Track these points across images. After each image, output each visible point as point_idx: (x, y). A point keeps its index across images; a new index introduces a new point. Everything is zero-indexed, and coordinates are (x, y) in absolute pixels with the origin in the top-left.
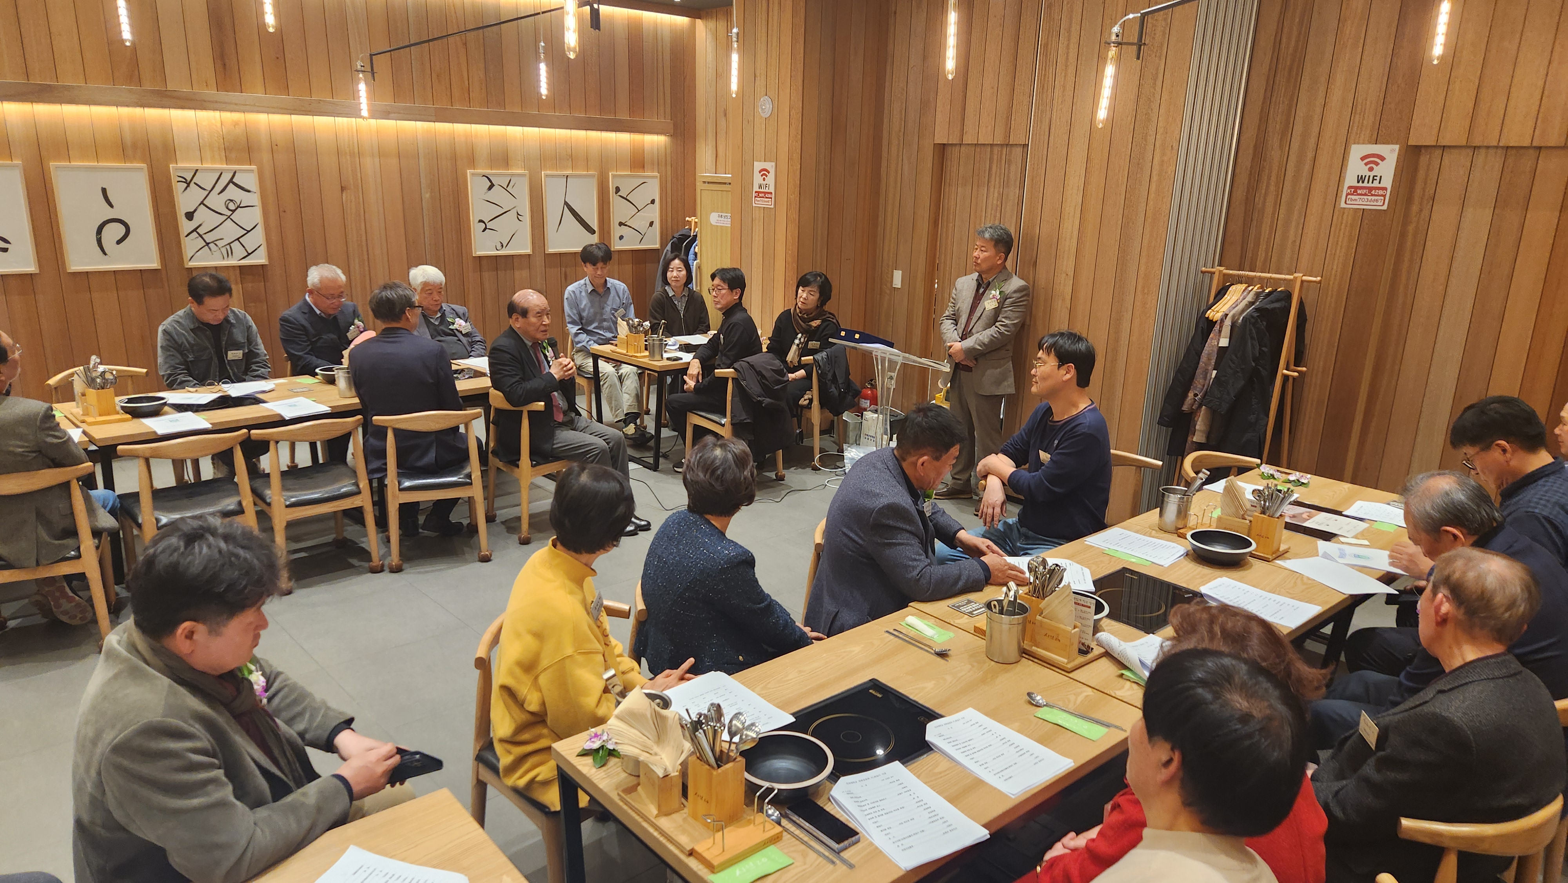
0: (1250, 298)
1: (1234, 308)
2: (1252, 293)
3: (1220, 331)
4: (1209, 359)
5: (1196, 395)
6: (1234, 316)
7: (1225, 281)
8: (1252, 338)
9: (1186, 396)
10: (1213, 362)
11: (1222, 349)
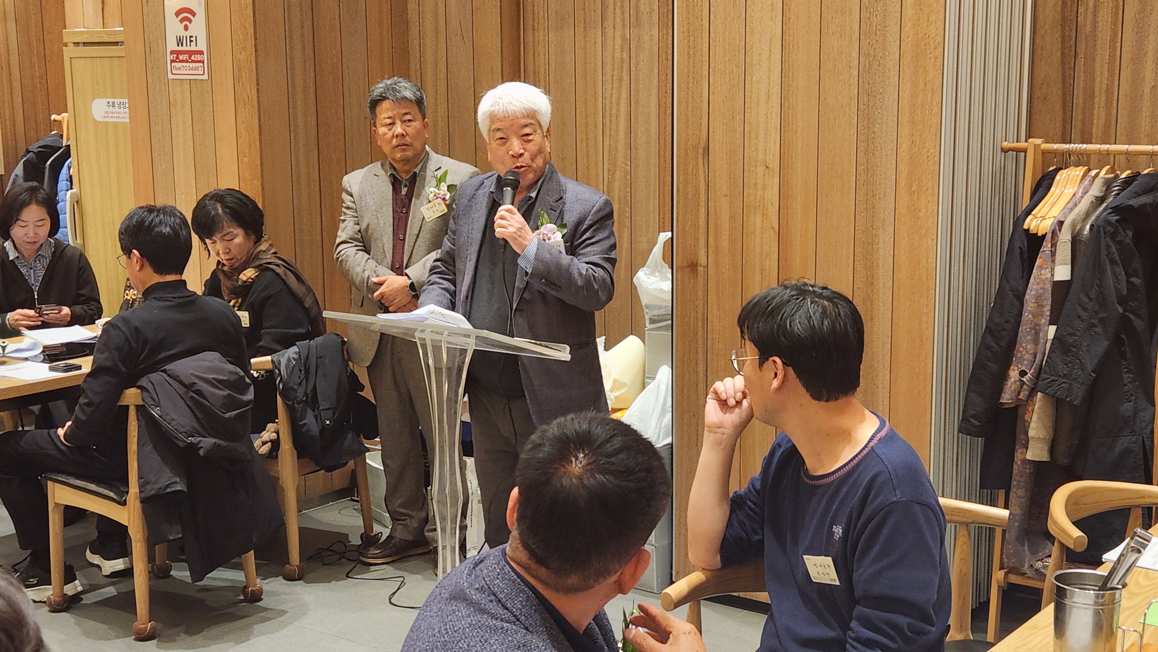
0: (1096, 190)
1: (1071, 210)
2: (1098, 182)
3: (1053, 254)
4: (1040, 306)
5: (1023, 373)
6: (1073, 225)
7: (1045, 164)
8: (1113, 262)
9: (1003, 376)
10: (1047, 310)
11: (1058, 286)
